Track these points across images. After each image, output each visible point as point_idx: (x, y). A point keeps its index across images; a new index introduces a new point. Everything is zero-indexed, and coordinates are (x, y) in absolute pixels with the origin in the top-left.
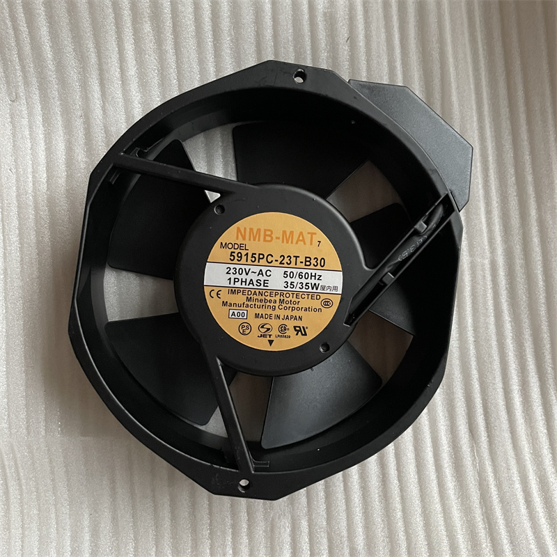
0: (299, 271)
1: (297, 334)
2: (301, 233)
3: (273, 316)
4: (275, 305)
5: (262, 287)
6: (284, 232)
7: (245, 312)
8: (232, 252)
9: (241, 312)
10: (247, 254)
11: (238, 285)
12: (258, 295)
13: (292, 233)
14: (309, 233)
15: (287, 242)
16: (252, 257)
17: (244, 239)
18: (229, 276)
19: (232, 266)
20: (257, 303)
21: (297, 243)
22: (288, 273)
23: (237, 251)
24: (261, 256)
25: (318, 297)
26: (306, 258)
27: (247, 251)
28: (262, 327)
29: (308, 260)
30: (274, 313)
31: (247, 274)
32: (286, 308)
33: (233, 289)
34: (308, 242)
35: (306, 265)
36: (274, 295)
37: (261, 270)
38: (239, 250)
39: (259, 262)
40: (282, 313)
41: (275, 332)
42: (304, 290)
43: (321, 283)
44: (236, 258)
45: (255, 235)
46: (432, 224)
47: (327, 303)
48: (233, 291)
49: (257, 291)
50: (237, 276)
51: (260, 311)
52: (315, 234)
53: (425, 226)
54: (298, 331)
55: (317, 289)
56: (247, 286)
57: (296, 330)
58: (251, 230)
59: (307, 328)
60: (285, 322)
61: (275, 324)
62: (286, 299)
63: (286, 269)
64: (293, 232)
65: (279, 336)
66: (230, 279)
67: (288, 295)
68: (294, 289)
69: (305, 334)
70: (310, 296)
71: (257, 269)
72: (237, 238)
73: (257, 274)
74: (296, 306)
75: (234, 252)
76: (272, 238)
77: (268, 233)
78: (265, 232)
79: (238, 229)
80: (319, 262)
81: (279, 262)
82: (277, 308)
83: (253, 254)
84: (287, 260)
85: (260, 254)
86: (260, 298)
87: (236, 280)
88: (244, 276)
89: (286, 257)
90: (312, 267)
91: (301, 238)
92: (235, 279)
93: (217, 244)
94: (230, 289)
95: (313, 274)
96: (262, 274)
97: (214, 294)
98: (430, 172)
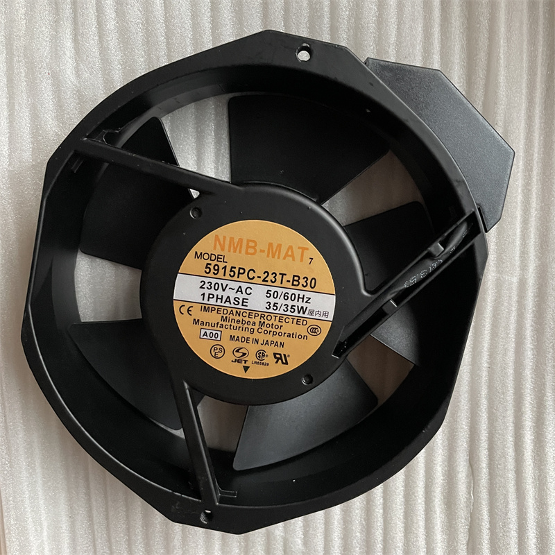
0: (285, 291)
1: (277, 362)
2: (290, 247)
3: (251, 340)
4: (253, 327)
5: (240, 306)
6: (271, 245)
7: (219, 333)
8: (208, 264)
9: (214, 332)
10: (225, 267)
11: (212, 301)
12: (235, 315)
13: (279, 246)
14: (299, 248)
15: (273, 257)
16: (231, 271)
17: (223, 249)
18: (202, 291)
19: (207, 280)
20: (233, 324)
21: (284, 258)
22: (272, 293)
23: (213, 263)
24: (242, 271)
25: (305, 323)
26: (294, 276)
27: (225, 264)
28: (238, 351)
29: (296, 279)
30: (252, 337)
31: (224, 290)
32: (266, 332)
33: (207, 306)
34: (298, 257)
35: (293, 285)
36: (253, 317)
37: (240, 287)
38: (215, 262)
39: (238, 277)
40: (261, 337)
41: (251, 358)
42: (288, 313)
43: (310, 307)
44: (212, 270)
45: (236, 246)
46: (451, 246)
47: (314, 331)
48: (206, 309)
49: (234, 311)
50: (212, 291)
51: (236, 333)
52: (307, 249)
53: (443, 249)
54: (278, 359)
55: (304, 313)
56: (223, 304)
57: (275, 357)
58: (232, 239)
59: (289, 356)
60: (265, 348)
61: (252, 349)
62: (267, 322)
63: (269, 288)
64: (281, 245)
65: (256, 362)
66: (204, 294)
67: (269, 318)
68: (277, 312)
69: (286, 363)
70: (295, 321)
71: (235, 285)
72: (215, 248)
73: (235, 291)
74: (278, 331)
75: (210, 264)
76: (255, 250)
77: (252, 244)
78: (248, 244)
79: (217, 236)
80: (309, 282)
81: (262, 278)
82: (256, 331)
83: (232, 267)
84: (271, 277)
85: (240, 268)
86: (237, 318)
87: (211, 296)
88: (220, 292)
89: (270, 274)
90: (300, 287)
91: (290, 253)
92: (209, 294)
93: (191, 254)
94: (203, 305)
95: (301, 296)
96: (241, 291)
97: (184, 310)
98: (455, 184)
